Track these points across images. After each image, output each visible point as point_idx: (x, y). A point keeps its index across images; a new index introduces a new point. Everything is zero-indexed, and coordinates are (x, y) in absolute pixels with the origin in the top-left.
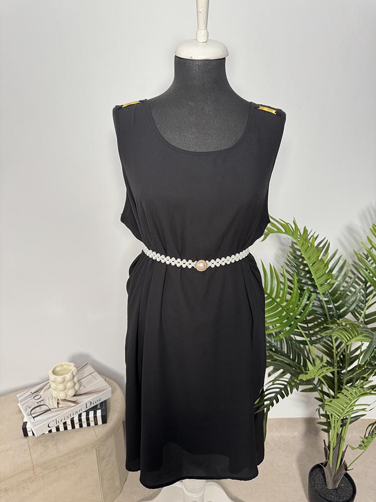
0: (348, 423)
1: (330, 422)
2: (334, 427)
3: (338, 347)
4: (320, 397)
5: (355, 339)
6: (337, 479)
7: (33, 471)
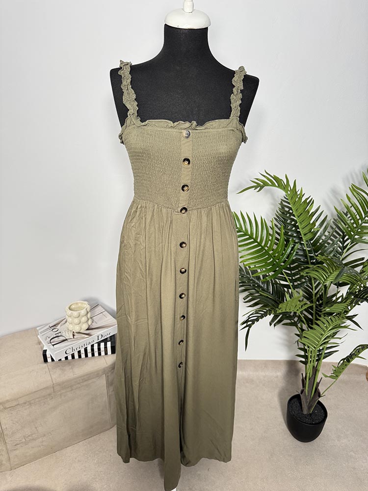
0: (322, 358)
1: (307, 355)
4: (299, 333)
6: (311, 405)
7: (52, 389)
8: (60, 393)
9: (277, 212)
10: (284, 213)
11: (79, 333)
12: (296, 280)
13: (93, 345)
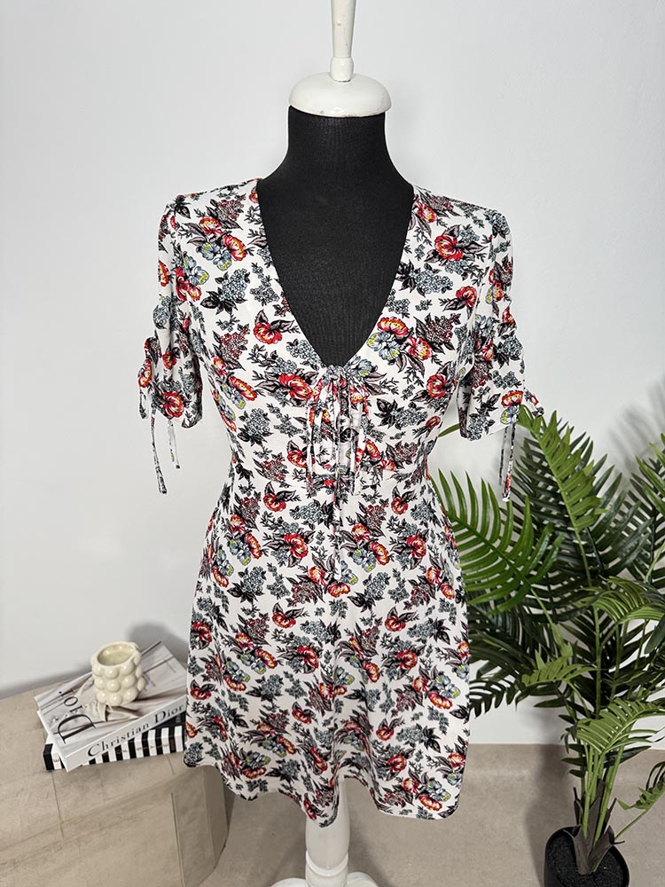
0: (618, 761)
1: (585, 758)
2: (593, 766)
3: (603, 626)
4: (568, 715)
5: (634, 614)
6: (596, 856)
7: (60, 832)
8: (76, 837)
9: (519, 465)
10: (532, 467)
11: (119, 708)
12: (558, 605)
13: (147, 732)
